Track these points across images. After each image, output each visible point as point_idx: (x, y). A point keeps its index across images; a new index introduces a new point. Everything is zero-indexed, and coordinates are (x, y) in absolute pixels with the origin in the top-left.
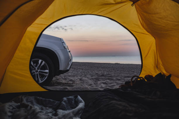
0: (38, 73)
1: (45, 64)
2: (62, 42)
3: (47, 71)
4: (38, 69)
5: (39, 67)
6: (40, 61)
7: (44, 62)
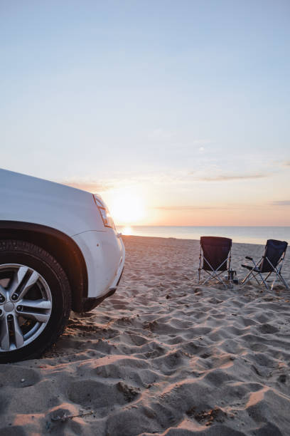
0: (13, 313)
1: (38, 280)
2: (99, 208)
3: (47, 304)
4: (14, 298)
5: (18, 290)
6: (23, 270)
7: (35, 276)
